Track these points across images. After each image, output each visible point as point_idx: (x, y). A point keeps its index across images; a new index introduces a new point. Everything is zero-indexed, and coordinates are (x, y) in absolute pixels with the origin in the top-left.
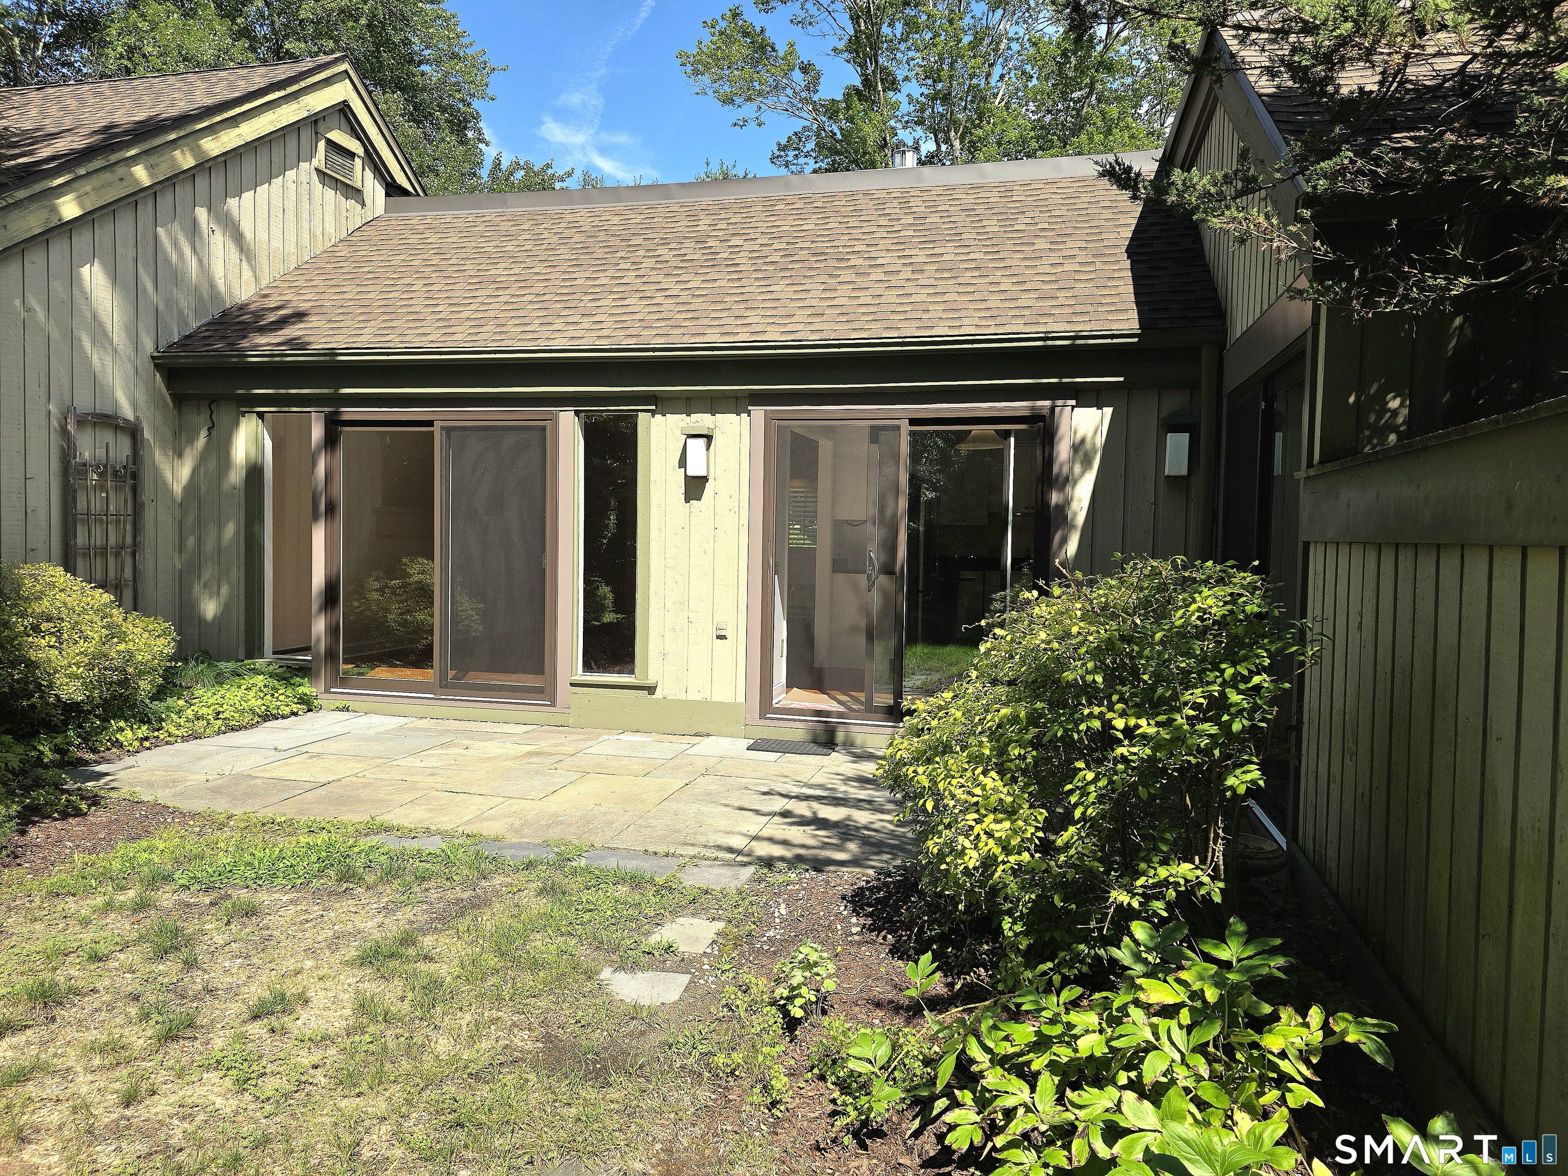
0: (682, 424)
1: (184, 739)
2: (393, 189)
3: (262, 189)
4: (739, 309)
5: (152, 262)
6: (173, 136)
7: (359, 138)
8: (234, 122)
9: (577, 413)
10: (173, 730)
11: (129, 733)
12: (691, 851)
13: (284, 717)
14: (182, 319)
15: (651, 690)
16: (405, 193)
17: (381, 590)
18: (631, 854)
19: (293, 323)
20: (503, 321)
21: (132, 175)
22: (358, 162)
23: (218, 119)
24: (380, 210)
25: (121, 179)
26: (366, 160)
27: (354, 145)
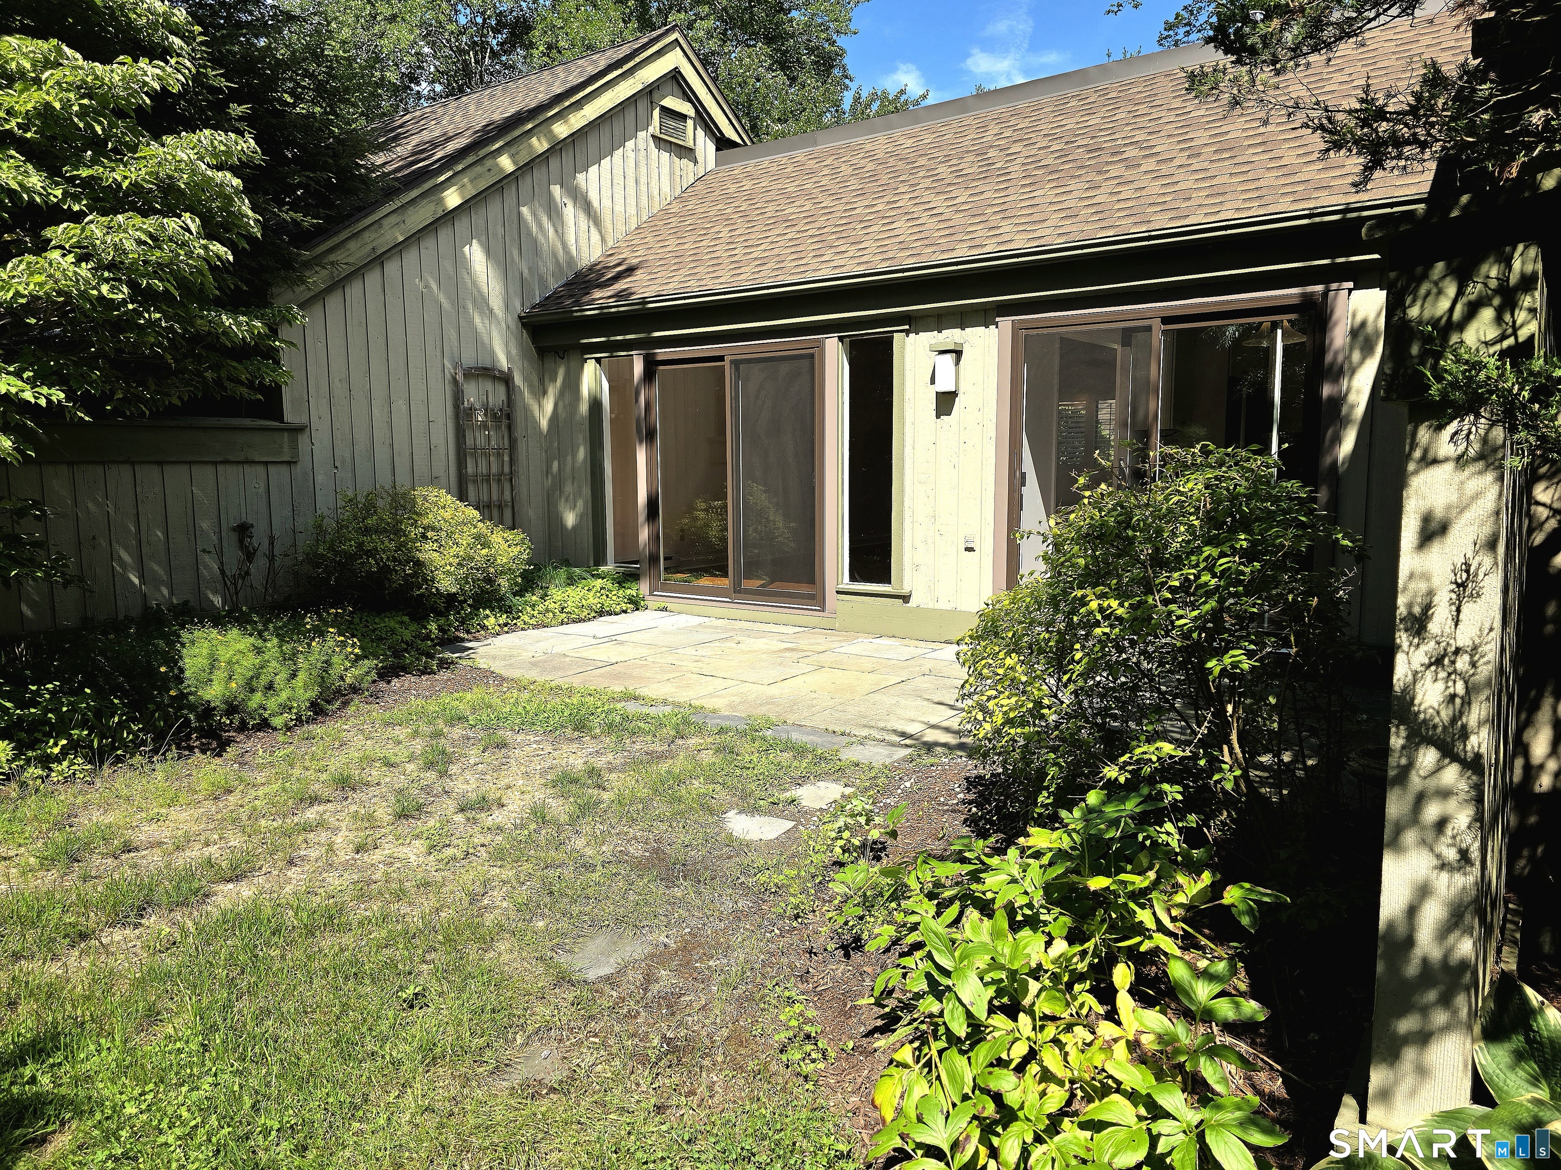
0: (933, 341)
1: (535, 627)
2: (723, 144)
3: (605, 162)
4: (994, 220)
5: (516, 237)
6: (530, 126)
7: (690, 101)
8: (579, 105)
9: (841, 339)
10: (526, 618)
11: (492, 620)
12: (864, 732)
13: (616, 614)
14: (542, 281)
15: (906, 598)
16: (734, 145)
17: (706, 510)
18: (814, 731)
19: (625, 277)
20: (782, 258)
21: (497, 165)
22: (690, 123)
23: (567, 104)
24: (711, 165)
25: (489, 170)
26: (698, 119)
27: (686, 108)
